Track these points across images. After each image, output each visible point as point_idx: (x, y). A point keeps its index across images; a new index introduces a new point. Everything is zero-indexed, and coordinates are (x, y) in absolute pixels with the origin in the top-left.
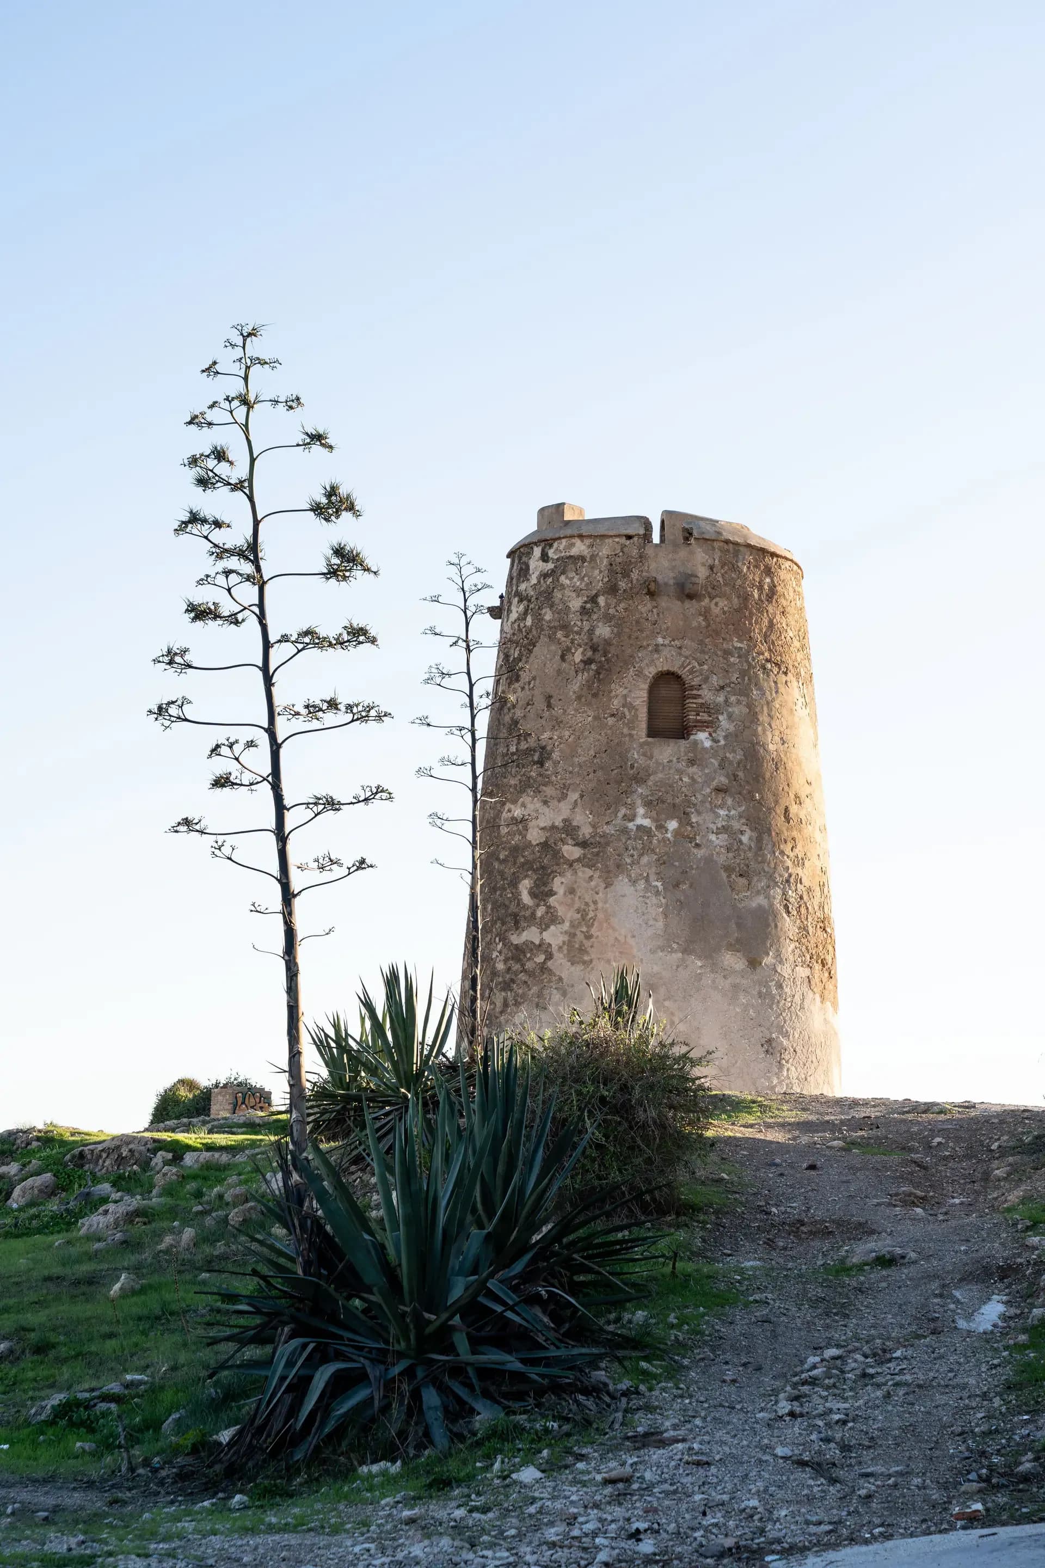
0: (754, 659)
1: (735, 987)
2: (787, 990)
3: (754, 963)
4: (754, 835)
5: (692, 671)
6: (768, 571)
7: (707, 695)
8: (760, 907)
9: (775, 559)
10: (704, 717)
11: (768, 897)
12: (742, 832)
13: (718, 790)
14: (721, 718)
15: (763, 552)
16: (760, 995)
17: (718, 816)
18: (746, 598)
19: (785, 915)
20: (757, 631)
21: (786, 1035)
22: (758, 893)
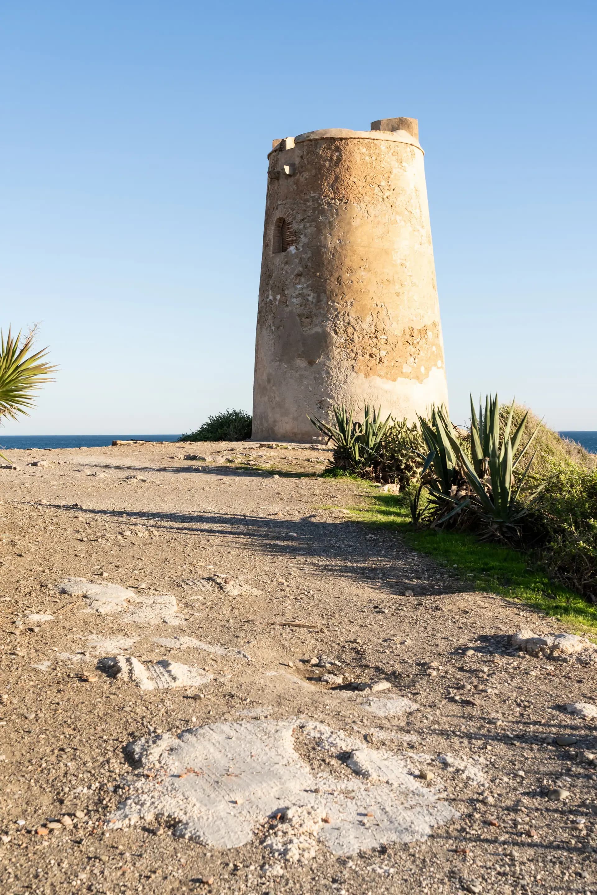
0: (322, 200)
1: (302, 376)
2: (334, 374)
3: (311, 363)
4: (315, 295)
5: (288, 216)
6: (338, 149)
7: (295, 226)
8: (317, 333)
9: (344, 141)
10: (293, 238)
11: (322, 326)
12: (309, 295)
13: (298, 275)
14: (302, 236)
15: (333, 139)
16: (315, 379)
17: (296, 289)
18: (320, 168)
19: (333, 334)
20: (326, 184)
21: (332, 398)
22: (316, 325)
